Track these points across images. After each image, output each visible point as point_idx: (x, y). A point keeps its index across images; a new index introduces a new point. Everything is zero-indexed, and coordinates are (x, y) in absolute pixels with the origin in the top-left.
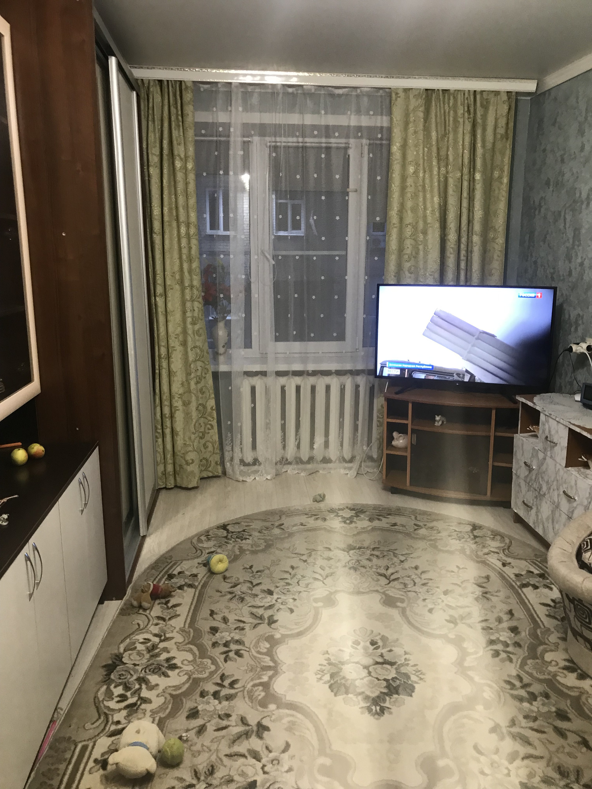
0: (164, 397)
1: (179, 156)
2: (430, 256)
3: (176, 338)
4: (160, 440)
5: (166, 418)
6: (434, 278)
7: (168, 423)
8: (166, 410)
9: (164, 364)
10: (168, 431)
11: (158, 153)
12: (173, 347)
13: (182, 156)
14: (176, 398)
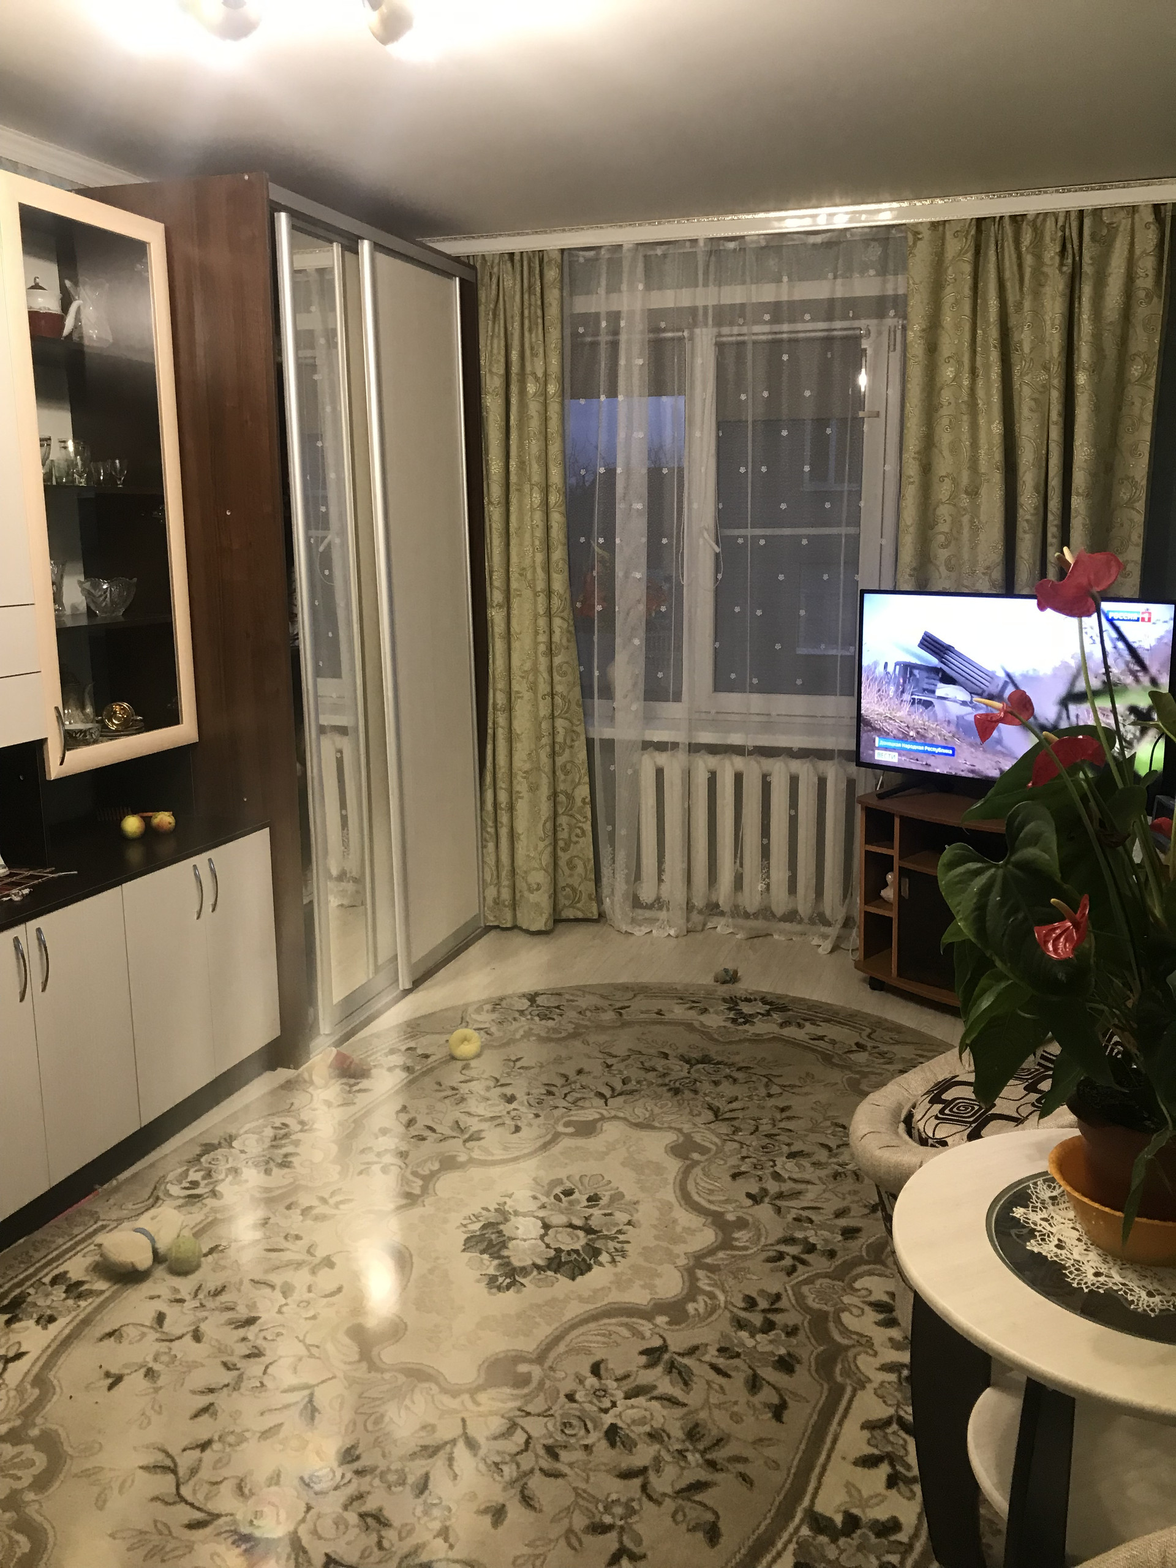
0: (499, 775)
1: (534, 374)
2: (982, 536)
3: (523, 677)
4: (491, 846)
5: (501, 809)
6: (990, 580)
7: (504, 818)
8: (503, 797)
9: (502, 720)
10: (504, 832)
11: (502, 371)
12: (518, 692)
13: (540, 374)
14: (519, 778)
